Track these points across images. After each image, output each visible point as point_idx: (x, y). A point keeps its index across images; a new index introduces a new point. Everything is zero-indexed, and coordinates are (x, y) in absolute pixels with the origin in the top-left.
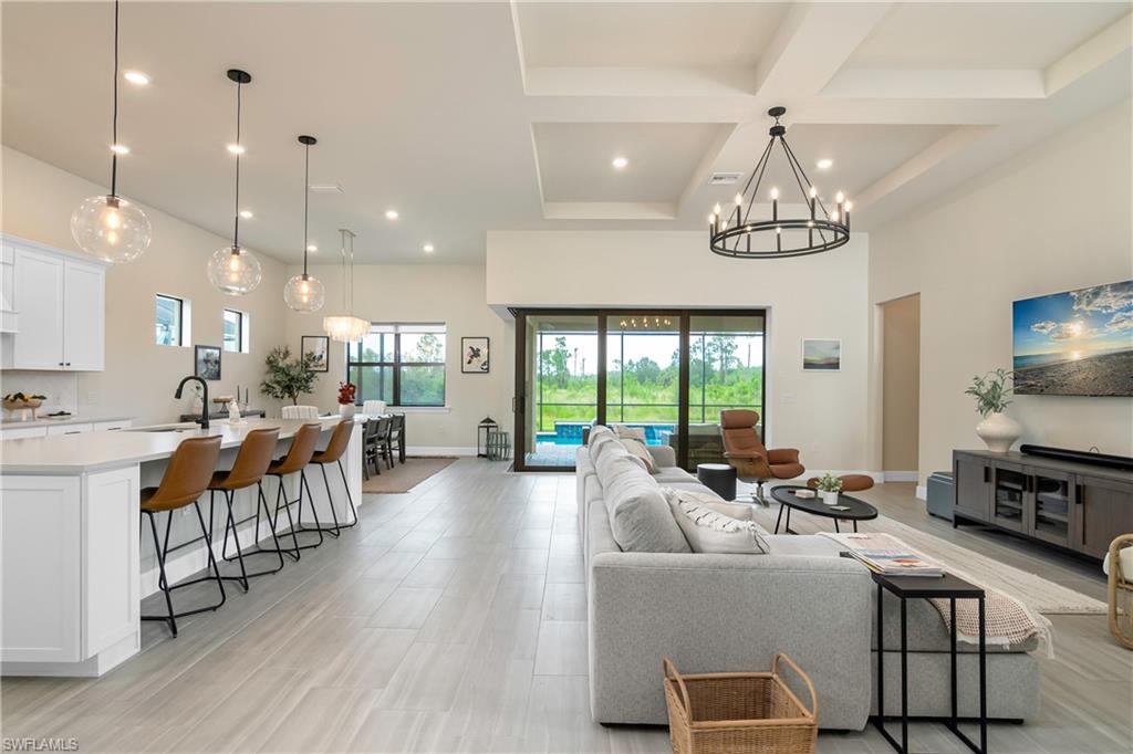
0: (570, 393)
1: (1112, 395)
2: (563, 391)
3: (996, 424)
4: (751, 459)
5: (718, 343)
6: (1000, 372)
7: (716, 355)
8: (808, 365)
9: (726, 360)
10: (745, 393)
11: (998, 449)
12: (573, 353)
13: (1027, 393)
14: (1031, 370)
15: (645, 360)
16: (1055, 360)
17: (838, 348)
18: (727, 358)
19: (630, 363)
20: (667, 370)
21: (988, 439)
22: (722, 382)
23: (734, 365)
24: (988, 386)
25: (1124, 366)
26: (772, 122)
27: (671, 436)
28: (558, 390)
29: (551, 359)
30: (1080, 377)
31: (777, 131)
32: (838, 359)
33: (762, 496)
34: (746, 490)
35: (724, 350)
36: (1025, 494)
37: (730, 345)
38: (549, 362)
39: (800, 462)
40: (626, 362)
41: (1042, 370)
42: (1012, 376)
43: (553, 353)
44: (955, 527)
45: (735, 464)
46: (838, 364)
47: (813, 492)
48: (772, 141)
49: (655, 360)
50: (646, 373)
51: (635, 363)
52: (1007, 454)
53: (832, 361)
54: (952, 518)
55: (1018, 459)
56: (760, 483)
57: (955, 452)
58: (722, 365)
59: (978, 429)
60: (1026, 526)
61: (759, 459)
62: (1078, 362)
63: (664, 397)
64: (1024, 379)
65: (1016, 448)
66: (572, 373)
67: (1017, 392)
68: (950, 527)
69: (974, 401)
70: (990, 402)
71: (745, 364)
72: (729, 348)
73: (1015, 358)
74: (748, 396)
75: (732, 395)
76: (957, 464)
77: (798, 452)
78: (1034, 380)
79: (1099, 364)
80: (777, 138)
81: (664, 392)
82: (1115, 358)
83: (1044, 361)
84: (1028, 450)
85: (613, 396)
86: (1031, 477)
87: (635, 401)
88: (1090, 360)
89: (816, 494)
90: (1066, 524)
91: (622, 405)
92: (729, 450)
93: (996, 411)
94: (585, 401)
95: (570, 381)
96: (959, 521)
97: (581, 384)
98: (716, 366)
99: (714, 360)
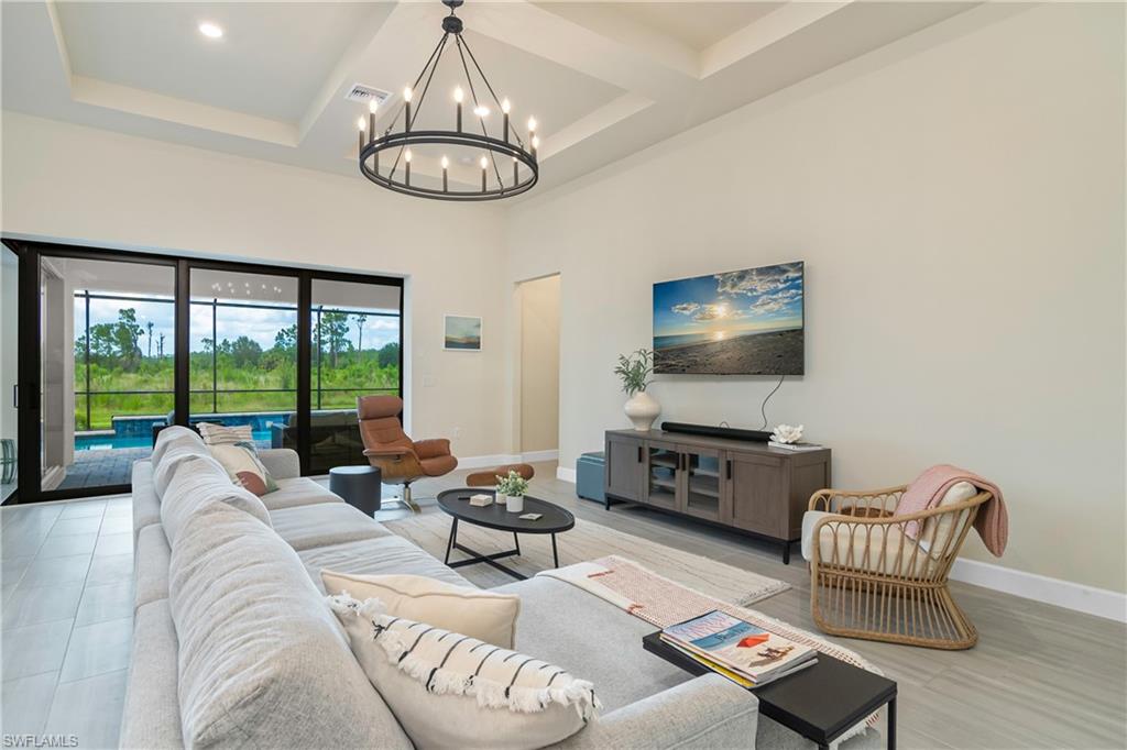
0: (143, 378)
1: (759, 373)
2: (132, 375)
3: (640, 403)
4: (399, 456)
5: (328, 325)
6: (643, 353)
7: (326, 337)
8: (450, 344)
9: (336, 344)
10: (359, 376)
11: (642, 428)
12: (146, 330)
13: (668, 373)
14: (672, 350)
15: (244, 339)
16: (698, 340)
17: (479, 326)
18: (337, 341)
19: (225, 342)
20: (270, 352)
21: (635, 418)
22: (333, 365)
23: (345, 348)
24: (632, 365)
25: (771, 346)
27: (285, 430)
28: (124, 375)
29: (113, 335)
30: (724, 356)
31: (453, 25)
32: (479, 338)
33: (409, 499)
34: (390, 493)
35: (334, 332)
36: (678, 472)
37: (340, 327)
38: (111, 340)
39: (452, 454)
40: (219, 342)
41: (683, 350)
42: (652, 356)
43: (116, 329)
44: (608, 509)
45: (376, 463)
46: (479, 343)
47: (491, 497)
48: (444, 40)
49: (256, 341)
50: (246, 354)
51: (230, 343)
52: (649, 431)
53: (472, 340)
54: (603, 499)
55: (660, 436)
56: (407, 484)
57: (607, 433)
58: (332, 348)
59: (627, 408)
60: (680, 504)
61: (408, 455)
62: (722, 342)
63: (267, 381)
64: (663, 359)
65: (657, 426)
66: (145, 353)
67: (656, 372)
68: (602, 509)
69: (620, 380)
70: (634, 381)
71: (356, 347)
72: (339, 331)
73: (655, 339)
74: (363, 379)
75: (345, 378)
76: (609, 445)
77: (448, 442)
78: (674, 359)
79: (744, 344)
80: (452, 36)
81: (269, 376)
82: (760, 338)
83: (686, 342)
84: (668, 428)
85: (199, 381)
86: (684, 455)
87: (231, 386)
88: (735, 340)
89: (494, 498)
90: (716, 499)
91: (215, 391)
92: (370, 447)
93: (639, 390)
94: (160, 387)
95: (144, 363)
96: (611, 502)
97: (155, 366)
98: (327, 348)
99: (325, 342)
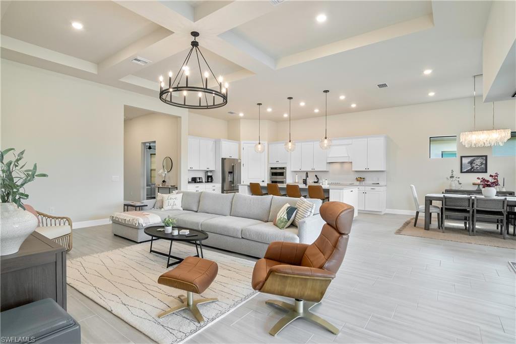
26: (192, 39)
31: (195, 44)
48: (192, 50)
80: (194, 48)
